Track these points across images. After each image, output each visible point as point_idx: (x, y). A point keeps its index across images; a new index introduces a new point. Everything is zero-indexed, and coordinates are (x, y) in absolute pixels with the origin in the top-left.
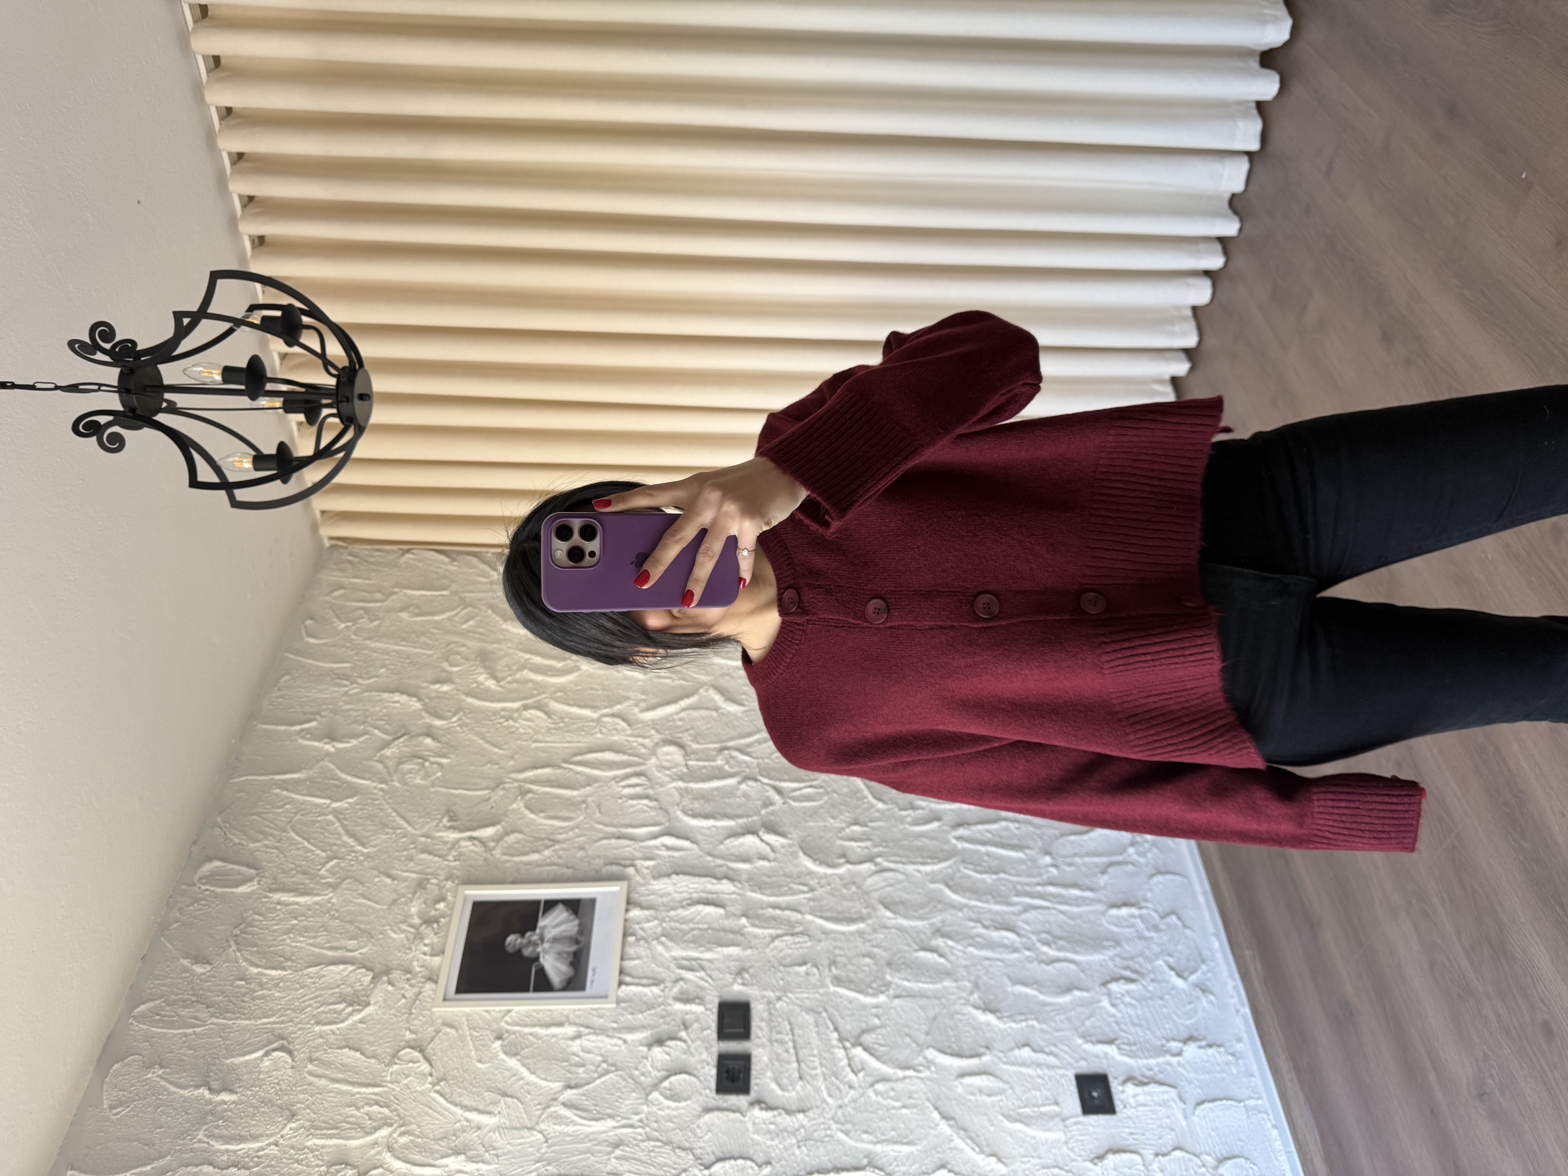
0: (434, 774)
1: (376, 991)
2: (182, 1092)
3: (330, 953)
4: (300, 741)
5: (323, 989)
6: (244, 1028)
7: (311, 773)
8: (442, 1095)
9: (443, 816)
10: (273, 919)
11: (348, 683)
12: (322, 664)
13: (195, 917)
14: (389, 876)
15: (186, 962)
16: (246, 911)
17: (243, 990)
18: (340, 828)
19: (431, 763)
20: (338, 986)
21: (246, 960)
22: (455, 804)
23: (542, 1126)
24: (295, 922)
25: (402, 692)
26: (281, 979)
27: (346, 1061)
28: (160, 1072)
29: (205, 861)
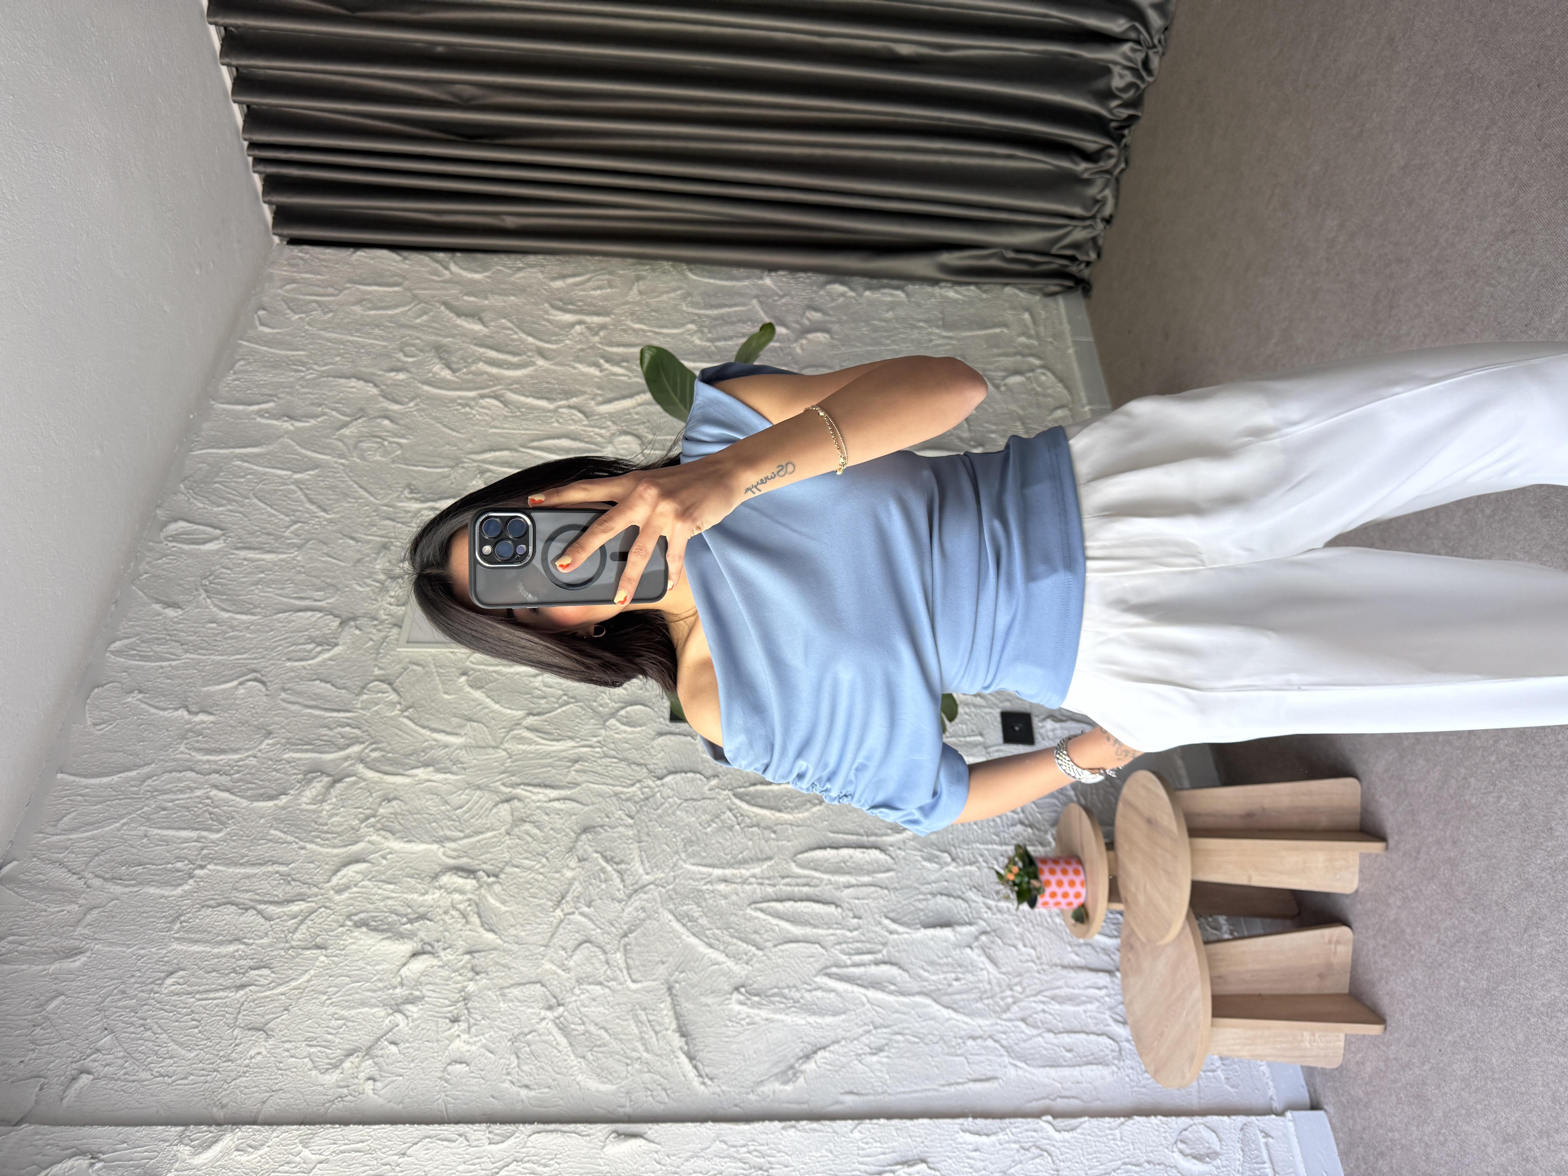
0: (394, 452)
1: (344, 634)
2: (162, 713)
3: (298, 602)
4: (259, 419)
5: (293, 632)
6: (218, 662)
7: (271, 448)
8: (411, 720)
9: (405, 488)
10: (241, 572)
11: (304, 369)
12: (277, 352)
13: (164, 570)
14: (352, 538)
15: (158, 607)
16: (213, 565)
17: (216, 631)
18: (302, 497)
19: (390, 442)
20: (307, 630)
21: (216, 606)
22: (415, 479)
23: (506, 745)
24: (262, 575)
25: (359, 378)
26: (252, 623)
27: (317, 691)
28: (140, 696)
29: (170, 522)
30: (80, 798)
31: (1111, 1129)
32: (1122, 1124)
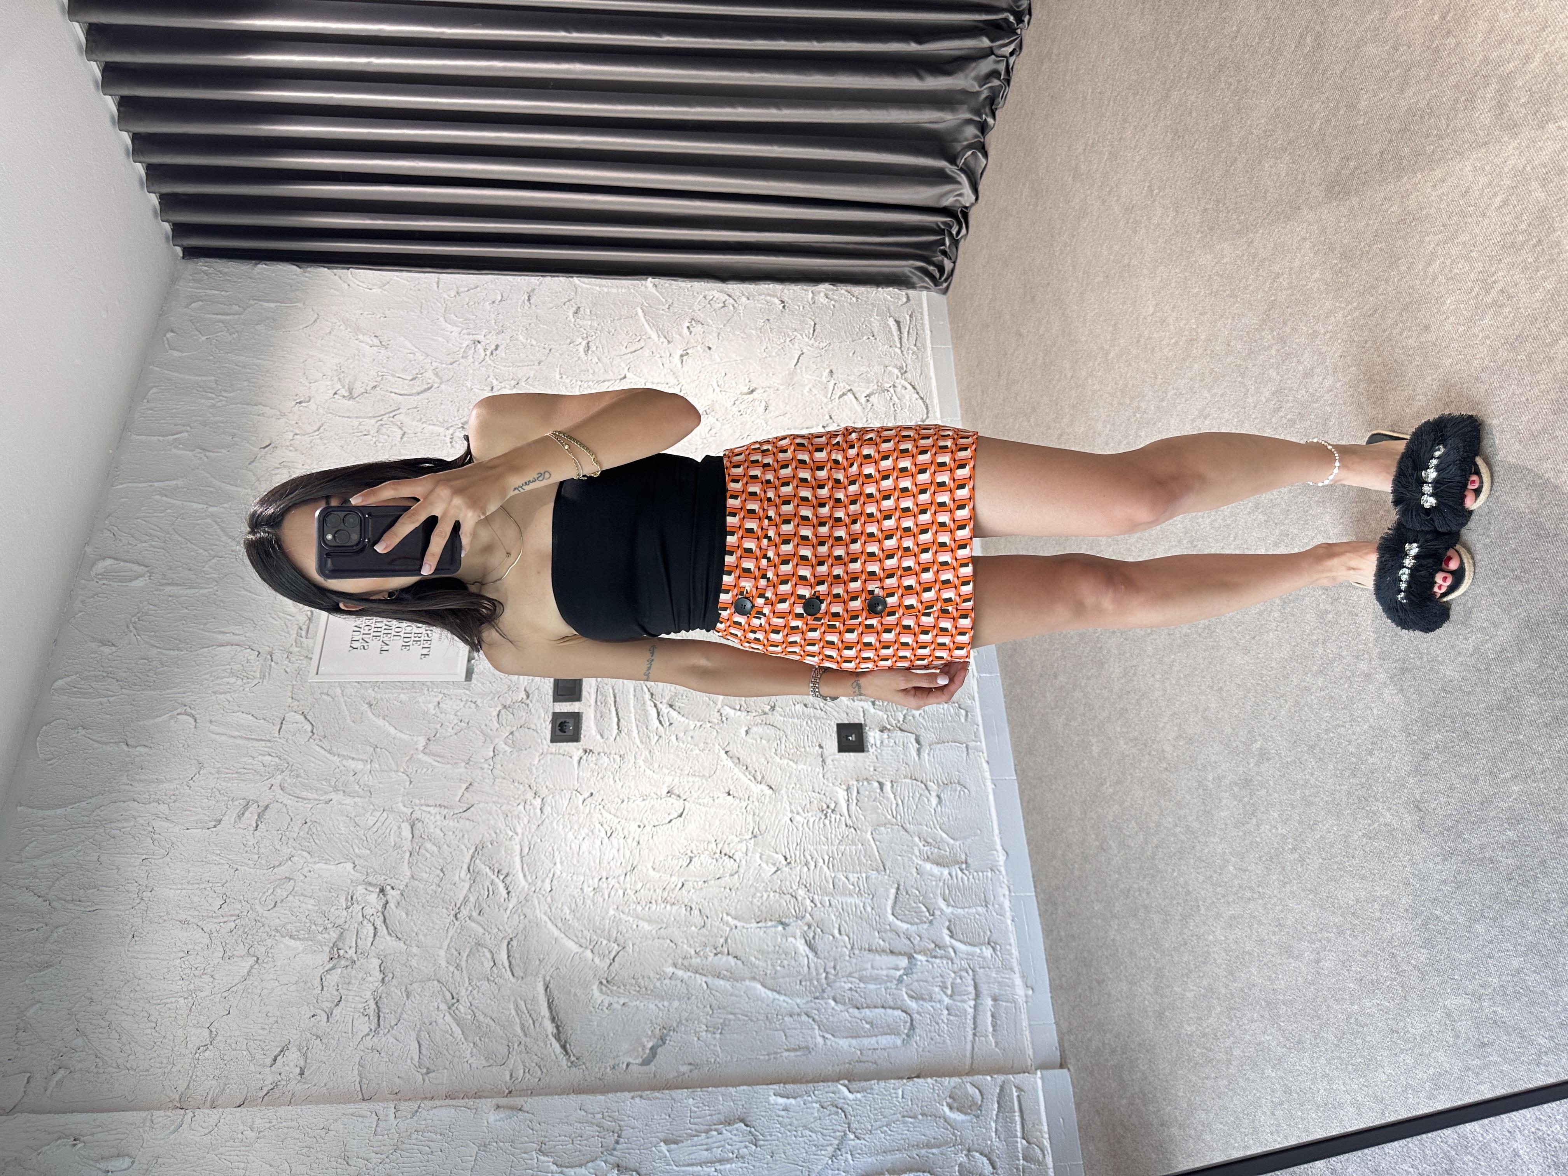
1: (261, 667)
2: (104, 747)
3: (219, 637)
4: (174, 450)
6: (151, 697)
7: (187, 480)
8: (324, 749)
10: (166, 609)
11: (213, 396)
12: (187, 377)
13: (96, 608)
15: (94, 645)
16: (141, 602)
17: (147, 668)
18: (218, 531)
20: (229, 664)
21: (146, 642)
23: (406, 769)
24: (186, 611)
25: (265, 405)
26: (179, 658)
27: (241, 722)
28: (83, 732)
29: (99, 560)
30: (38, 828)
31: (894, 1089)
32: (904, 1084)
